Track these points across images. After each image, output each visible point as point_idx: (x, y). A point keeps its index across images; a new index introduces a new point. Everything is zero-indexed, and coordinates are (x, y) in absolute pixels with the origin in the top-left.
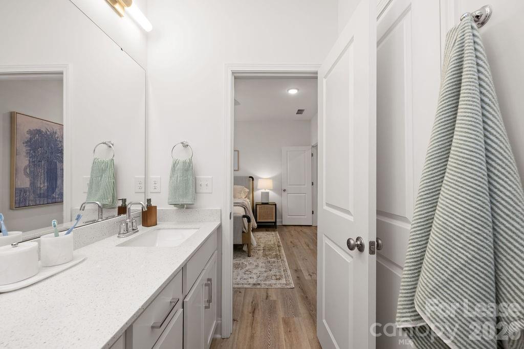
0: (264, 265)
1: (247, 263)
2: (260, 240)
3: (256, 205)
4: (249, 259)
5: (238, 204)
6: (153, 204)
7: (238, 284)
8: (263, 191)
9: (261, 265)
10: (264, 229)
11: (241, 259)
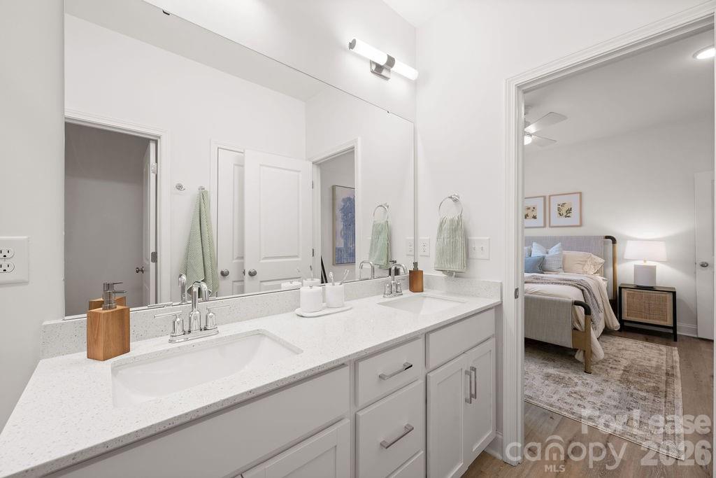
0: (616, 394)
1: (580, 382)
2: (624, 352)
3: (620, 288)
4: (586, 376)
5: (570, 283)
6: (420, 268)
7: (551, 405)
8: (641, 263)
9: (609, 392)
10: (641, 336)
11: (569, 371)
